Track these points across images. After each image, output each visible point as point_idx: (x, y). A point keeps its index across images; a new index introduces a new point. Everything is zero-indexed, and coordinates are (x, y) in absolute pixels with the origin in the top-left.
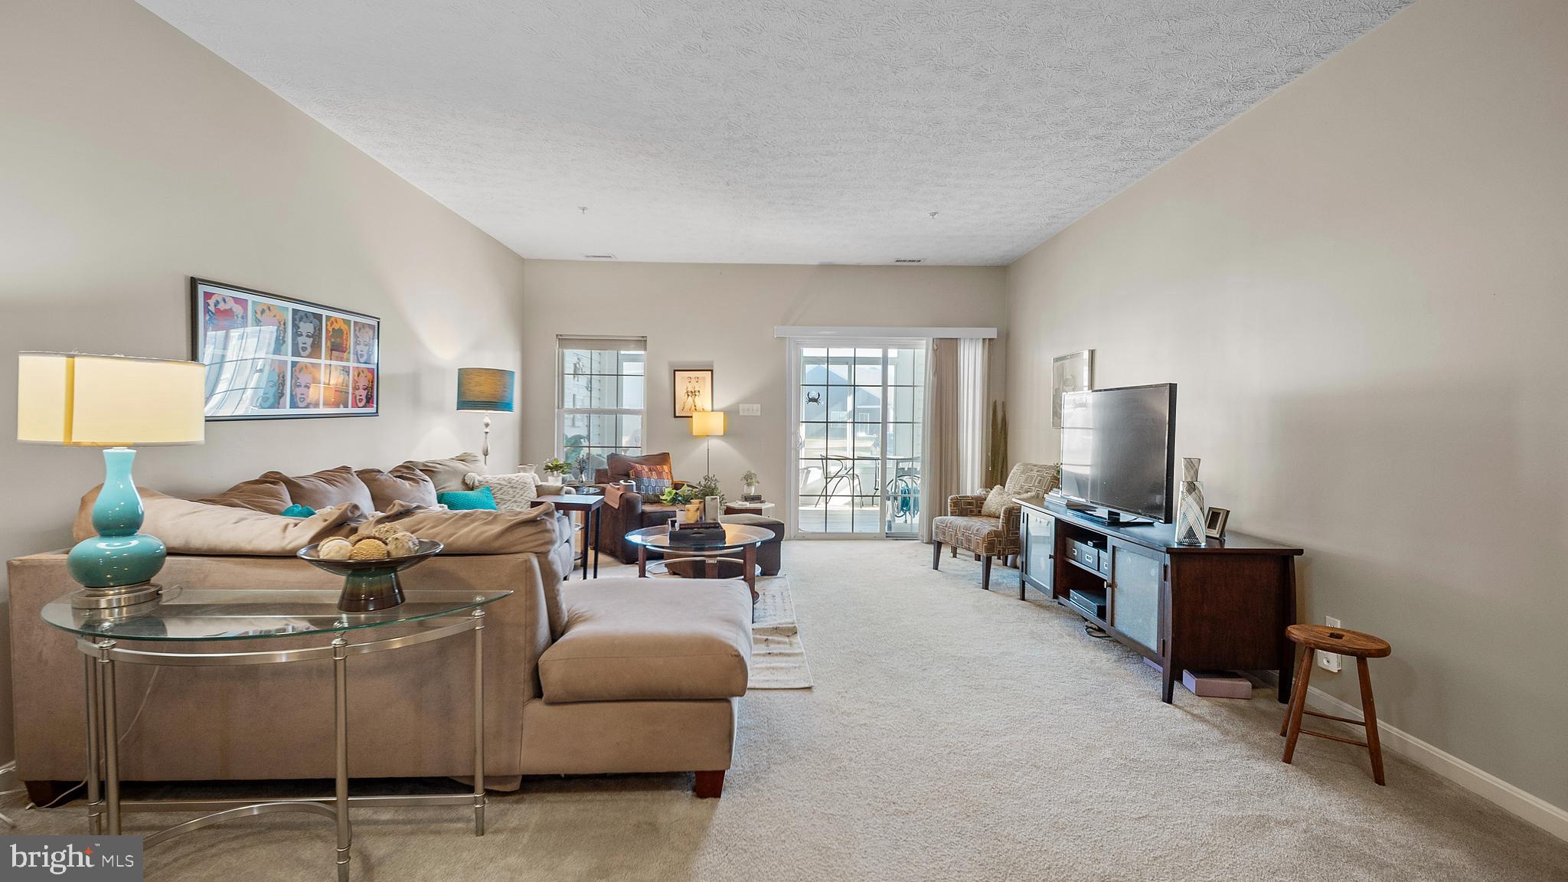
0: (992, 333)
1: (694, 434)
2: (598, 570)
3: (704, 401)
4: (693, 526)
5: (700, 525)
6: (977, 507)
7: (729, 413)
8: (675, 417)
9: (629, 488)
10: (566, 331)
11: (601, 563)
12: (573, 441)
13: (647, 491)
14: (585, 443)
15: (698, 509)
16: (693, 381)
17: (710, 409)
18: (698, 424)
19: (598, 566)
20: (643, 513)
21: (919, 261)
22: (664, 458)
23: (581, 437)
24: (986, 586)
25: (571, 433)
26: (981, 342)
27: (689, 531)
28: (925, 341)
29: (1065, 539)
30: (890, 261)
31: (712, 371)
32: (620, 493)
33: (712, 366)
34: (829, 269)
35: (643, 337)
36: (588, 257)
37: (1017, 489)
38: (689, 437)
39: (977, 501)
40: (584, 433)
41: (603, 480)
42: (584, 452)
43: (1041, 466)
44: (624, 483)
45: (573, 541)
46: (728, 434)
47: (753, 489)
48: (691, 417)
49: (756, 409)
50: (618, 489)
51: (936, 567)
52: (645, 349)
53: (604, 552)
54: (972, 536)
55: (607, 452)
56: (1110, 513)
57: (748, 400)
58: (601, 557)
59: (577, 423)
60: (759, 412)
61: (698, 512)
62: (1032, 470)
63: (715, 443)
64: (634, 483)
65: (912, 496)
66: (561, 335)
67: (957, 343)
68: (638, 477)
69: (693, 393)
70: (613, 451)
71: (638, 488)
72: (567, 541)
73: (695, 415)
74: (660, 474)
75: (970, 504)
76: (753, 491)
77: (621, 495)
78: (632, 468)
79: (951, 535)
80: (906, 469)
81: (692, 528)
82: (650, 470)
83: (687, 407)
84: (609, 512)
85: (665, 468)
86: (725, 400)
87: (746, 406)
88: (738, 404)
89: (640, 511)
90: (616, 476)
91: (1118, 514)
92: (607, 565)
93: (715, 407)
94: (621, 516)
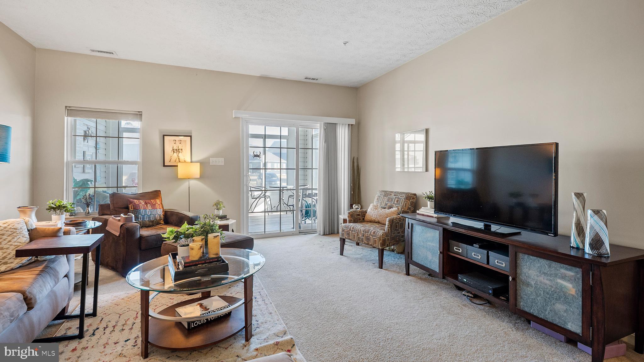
0: (353, 121)
1: (179, 177)
2: (100, 287)
3: (185, 156)
4: (197, 263)
5: (204, 260)
6: (362, 217)
7: (203, 164)
8: (164, 166)
9: (129, 220)
10: (75, 103)
11: (103, 280)
12: (81, 184)
13: (143, 218)
14: (91, 185)
15: (201, 247)
16: (178, 143)
17: (190, 161)
18: (182, 171)
19: (99, 283)
20: (141, 237)
21: (317, 79)
22: (156, 194)
23: (88, 180)
24: (381, 267)
25: (80, 177)
26: (347, 126)
27: (193, 267)
28: (319, 125)
29: (449, 241)
30: (302, 78)
31: (191, 136)
32: (121, 223)
33: (191, 133)
34: (265, 79)
35: (139, 112)
36: (93, 51)
37: (383, 205)
38: (176, 179)
39: (362, 214)
40: (91, 177)
41: (106, 212)
42: (91, 191)
43: (395, 192)
44: (124, 216)
45: (72, 276)
46: (202, 177)
47: (221, 211)
48: (177, 166)
49: (220, 161)
50: (119, 220)
51: (342, 254)
52: (141, 120)
53: (107, 266)
54: (370, 236)
55: (110, 191)
56: (485, 225)
57: (216, 155)
58: (104, 272)
59: (86, 171)
60: (223, 163)
61: (202, 249)
62: (391, 195)
63: (193, 182)
64: (133, 216)
65: (312, 209)
66: (70, 107)
67: (336, 126)
68: (136, 210)
69: (178, 151)
70: (115, 190)
71: (136, 218)
72: (66, 276)
73: (179, 164)
74: (153, 206)
75: (359, 215)
76: (221, 213)
77: (122, 226)
78: (131, 203)
79: (354, 235)
80: (307, 194)
81: (196, 265)
82: (146, 203)
83: (173, 159)
84: (111, 238)
85: (158, 201)
86: (199, 156)
87: (214, 159)
88: (208, 158)
89: (139, 236)
90: (117, 209)
91: (490, 226)
92: (108, 280)
93: (193, 160)
94: (121, 241)
